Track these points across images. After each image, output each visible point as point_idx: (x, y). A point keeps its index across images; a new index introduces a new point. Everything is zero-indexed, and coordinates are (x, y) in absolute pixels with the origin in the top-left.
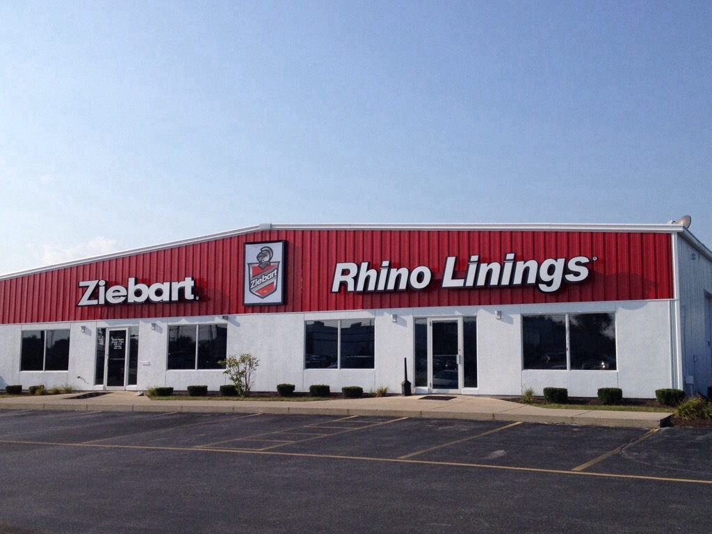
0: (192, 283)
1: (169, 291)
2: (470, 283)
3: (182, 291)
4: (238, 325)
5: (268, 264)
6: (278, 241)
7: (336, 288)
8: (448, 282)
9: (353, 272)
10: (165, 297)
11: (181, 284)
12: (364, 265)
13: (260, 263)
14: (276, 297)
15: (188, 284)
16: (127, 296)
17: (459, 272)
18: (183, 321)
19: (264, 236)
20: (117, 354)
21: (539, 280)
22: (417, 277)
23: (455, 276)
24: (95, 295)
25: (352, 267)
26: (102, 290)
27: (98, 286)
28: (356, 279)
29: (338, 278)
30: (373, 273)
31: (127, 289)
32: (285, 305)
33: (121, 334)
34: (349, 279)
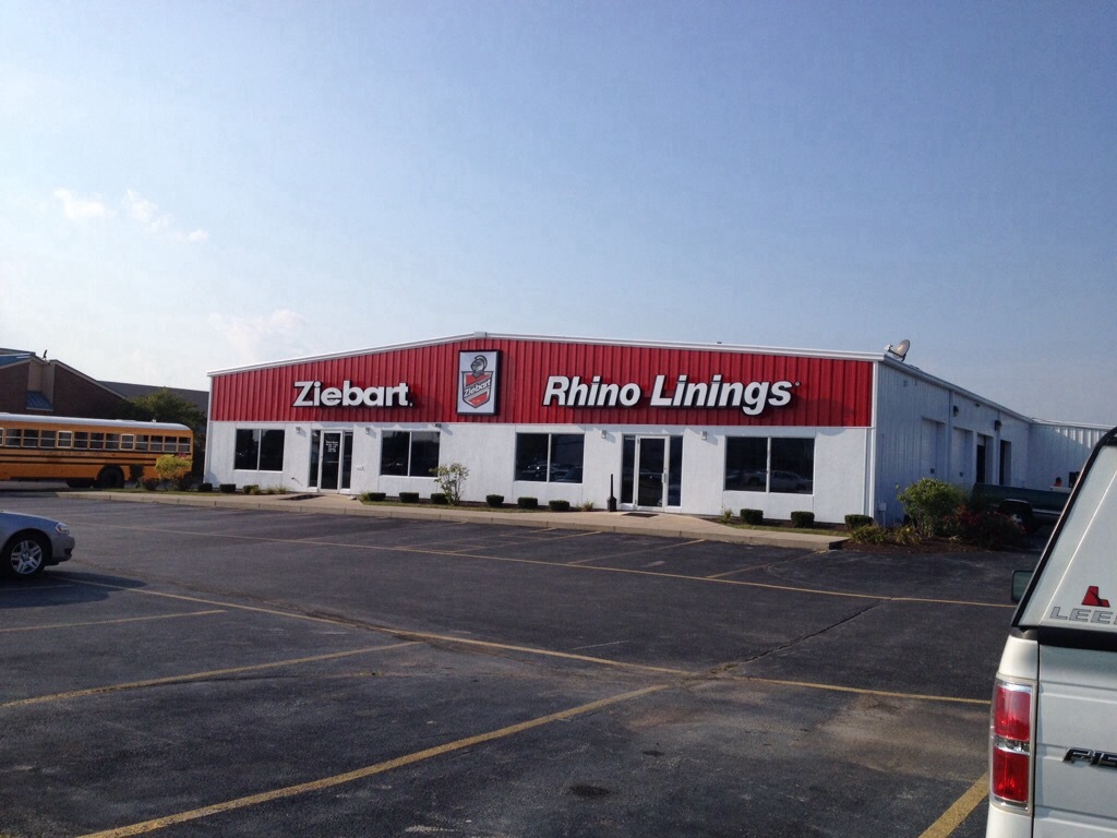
0: (406, 389)
1: (382, 396)
2: (677, 402)
3: (396, 397)
4: (450, 433)
5: (482, 373)
6: (493, 350)
7: (547, 401)
8: (657, 400)
9: (565, 387)
10: (380, 402)
11: (396, 390)
12: (576, 380)
13: (474, 371)
14: (489, 408)
15: (402, 389)
16: (341, 399)
17: (668, 391)
18: (397, 427)
19: (479, 345)
20: (331, 457)
21: (743, 403)
22: (626, 394)
23: (663, 395)
24: (310, 396)
25: (564, 381)
26: (317, 391)
27: (313, 387)
28: (567, 393)
29: (550, 391)
30: (584, 388)
31: (342, 391)
32: (498, 416)
33: (336, 437)
34: (560, 393)
